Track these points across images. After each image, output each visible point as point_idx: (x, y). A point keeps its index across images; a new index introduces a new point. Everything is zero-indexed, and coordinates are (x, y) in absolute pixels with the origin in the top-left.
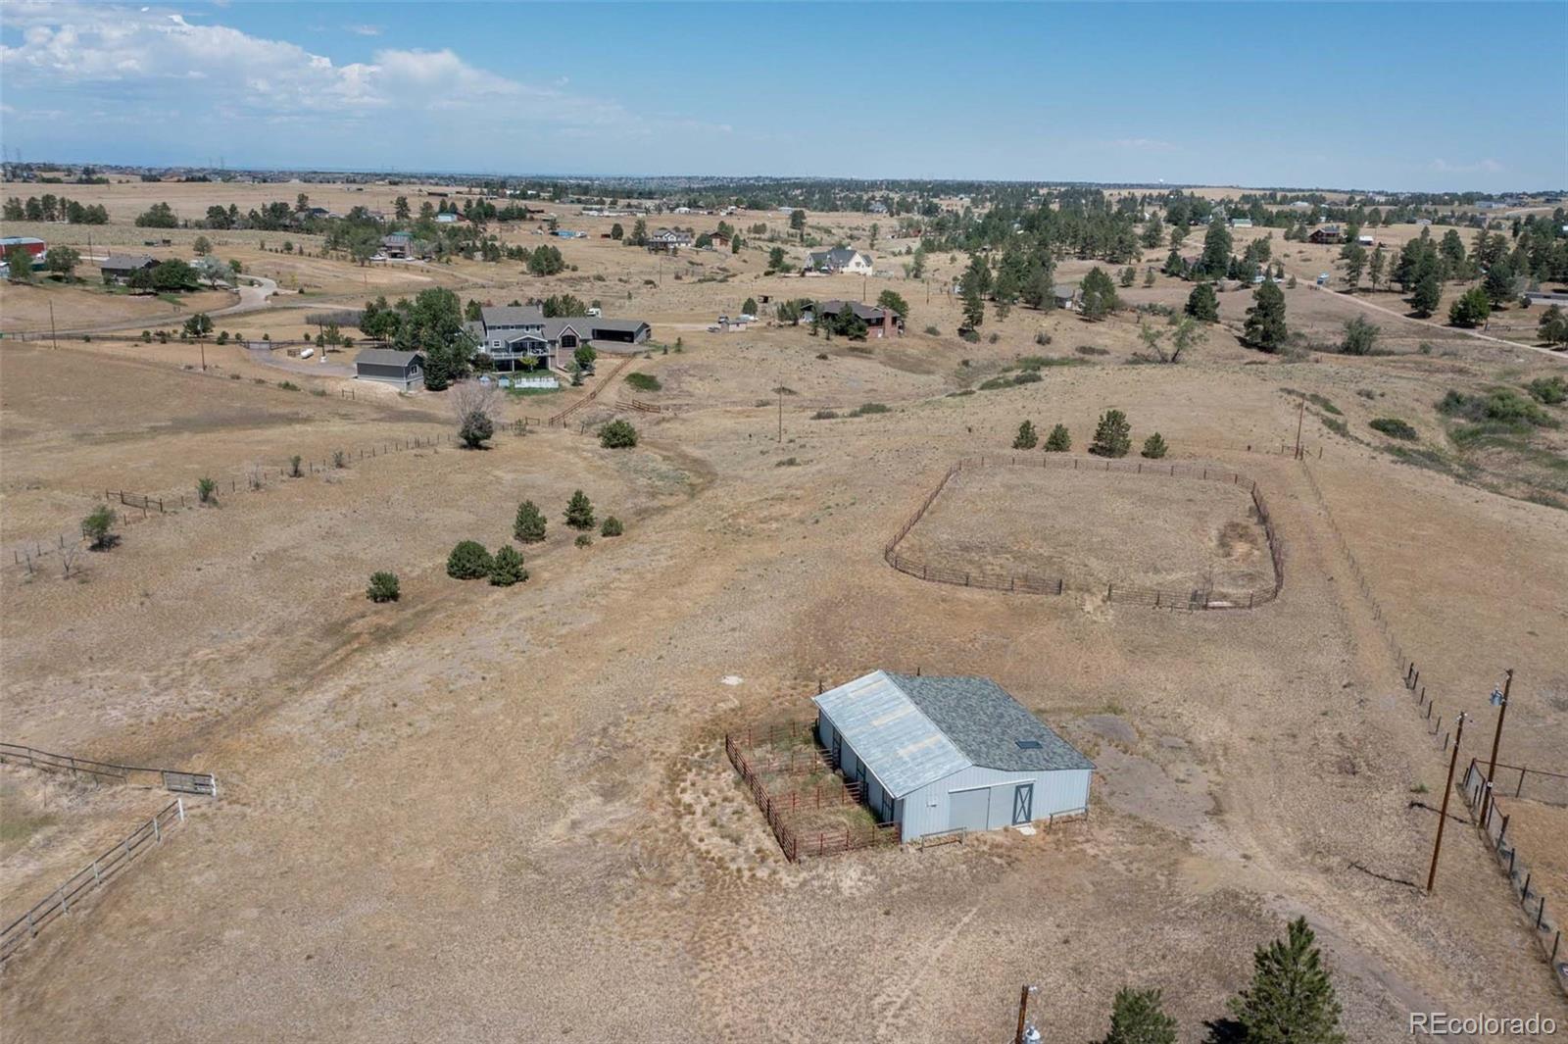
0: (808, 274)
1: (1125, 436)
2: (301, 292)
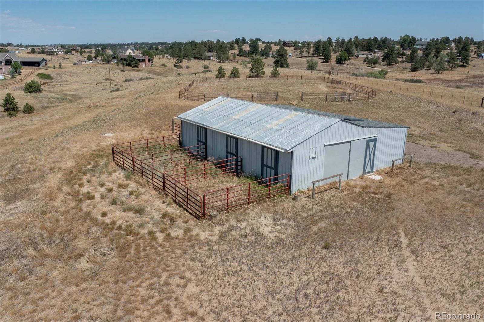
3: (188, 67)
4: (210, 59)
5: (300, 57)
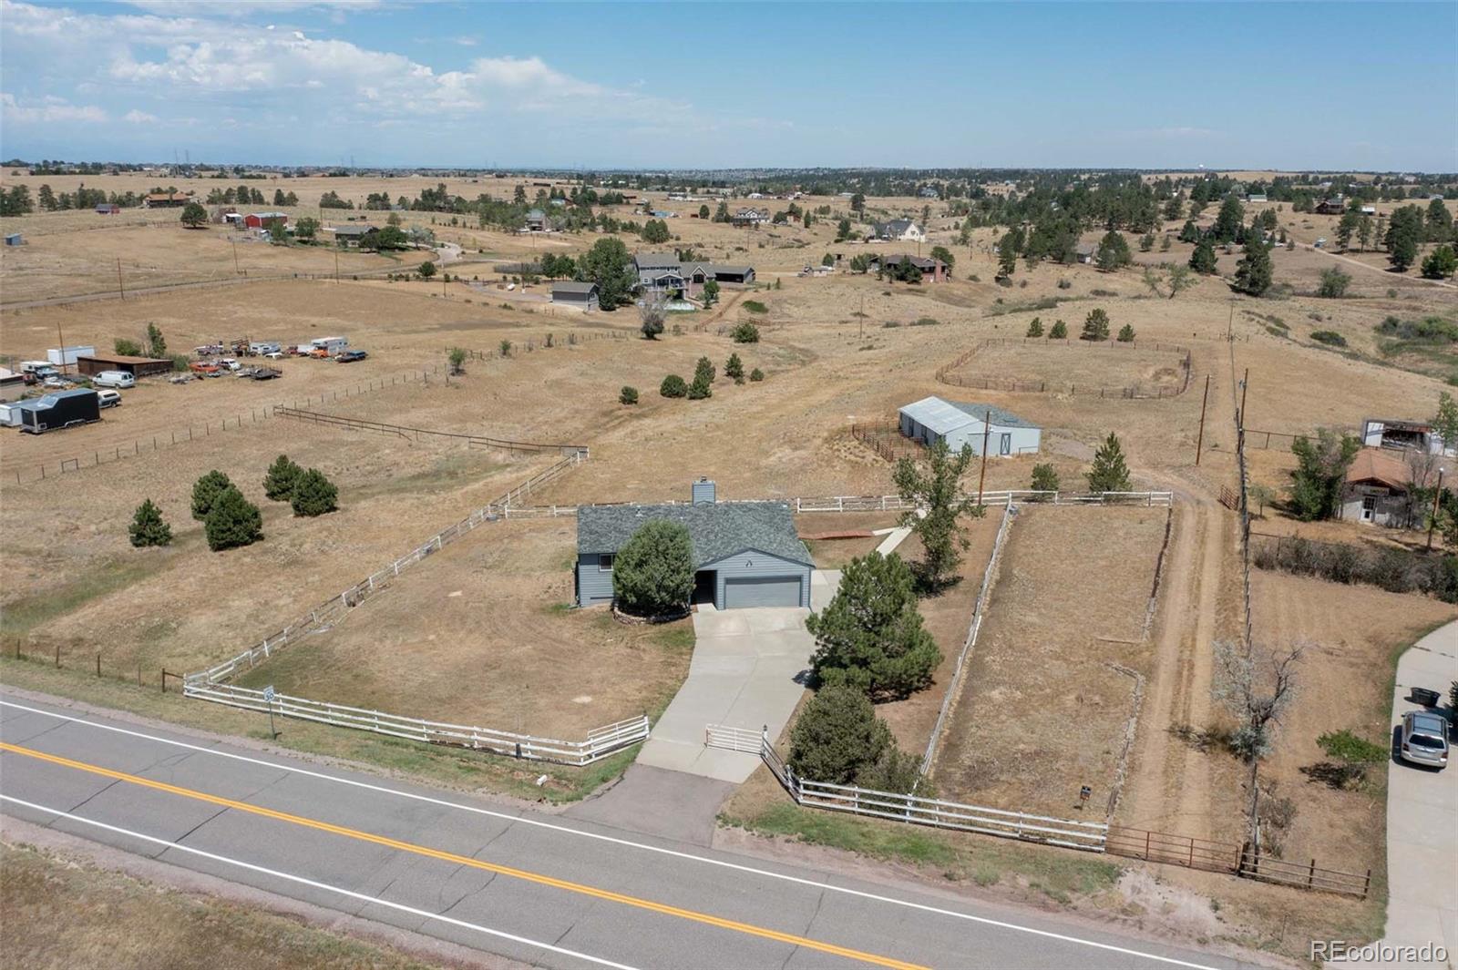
0: (871, 241)
1: (1105, 327)
2: (481, 252)
3: (1024, 284)
4: (1083, 262)
5: (1340, 253)
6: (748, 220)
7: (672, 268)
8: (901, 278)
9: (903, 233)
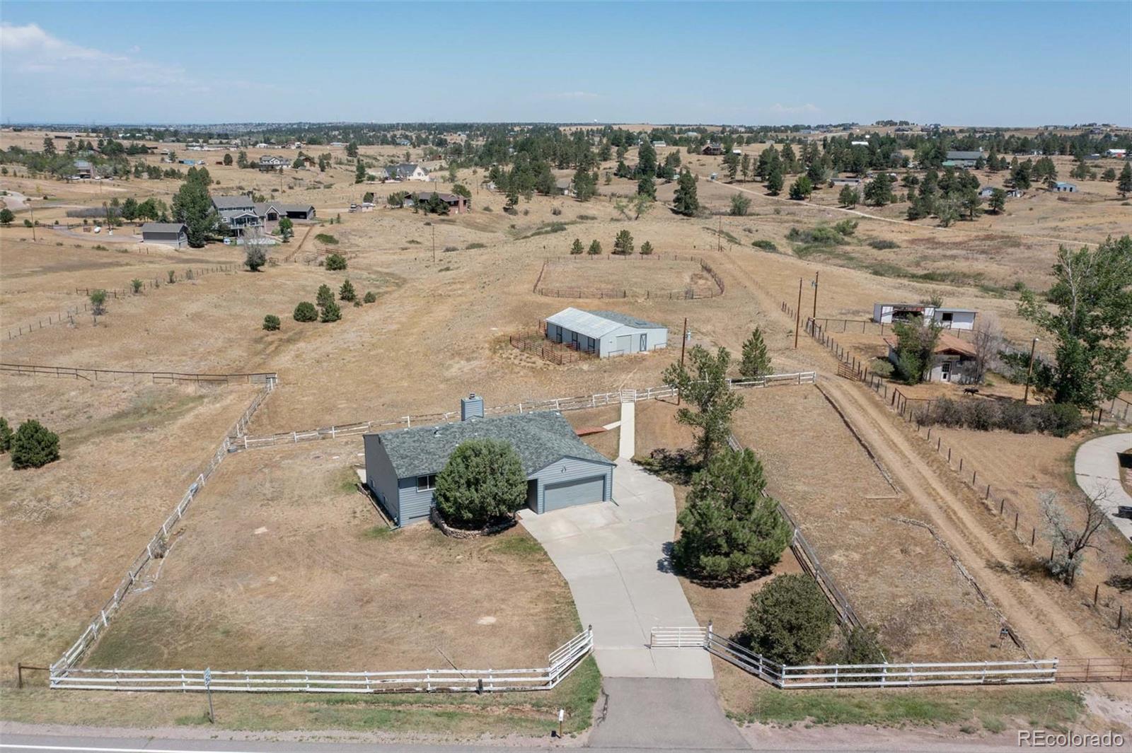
0: (386, 181)
1: (631, 244)
2: (45, 198)
3: (526, 213)
4: (563, 194)
5: (730, 183)
6: (272, 167)
7: (247, 208)
8: (433, 211)
9: (411, 174)
